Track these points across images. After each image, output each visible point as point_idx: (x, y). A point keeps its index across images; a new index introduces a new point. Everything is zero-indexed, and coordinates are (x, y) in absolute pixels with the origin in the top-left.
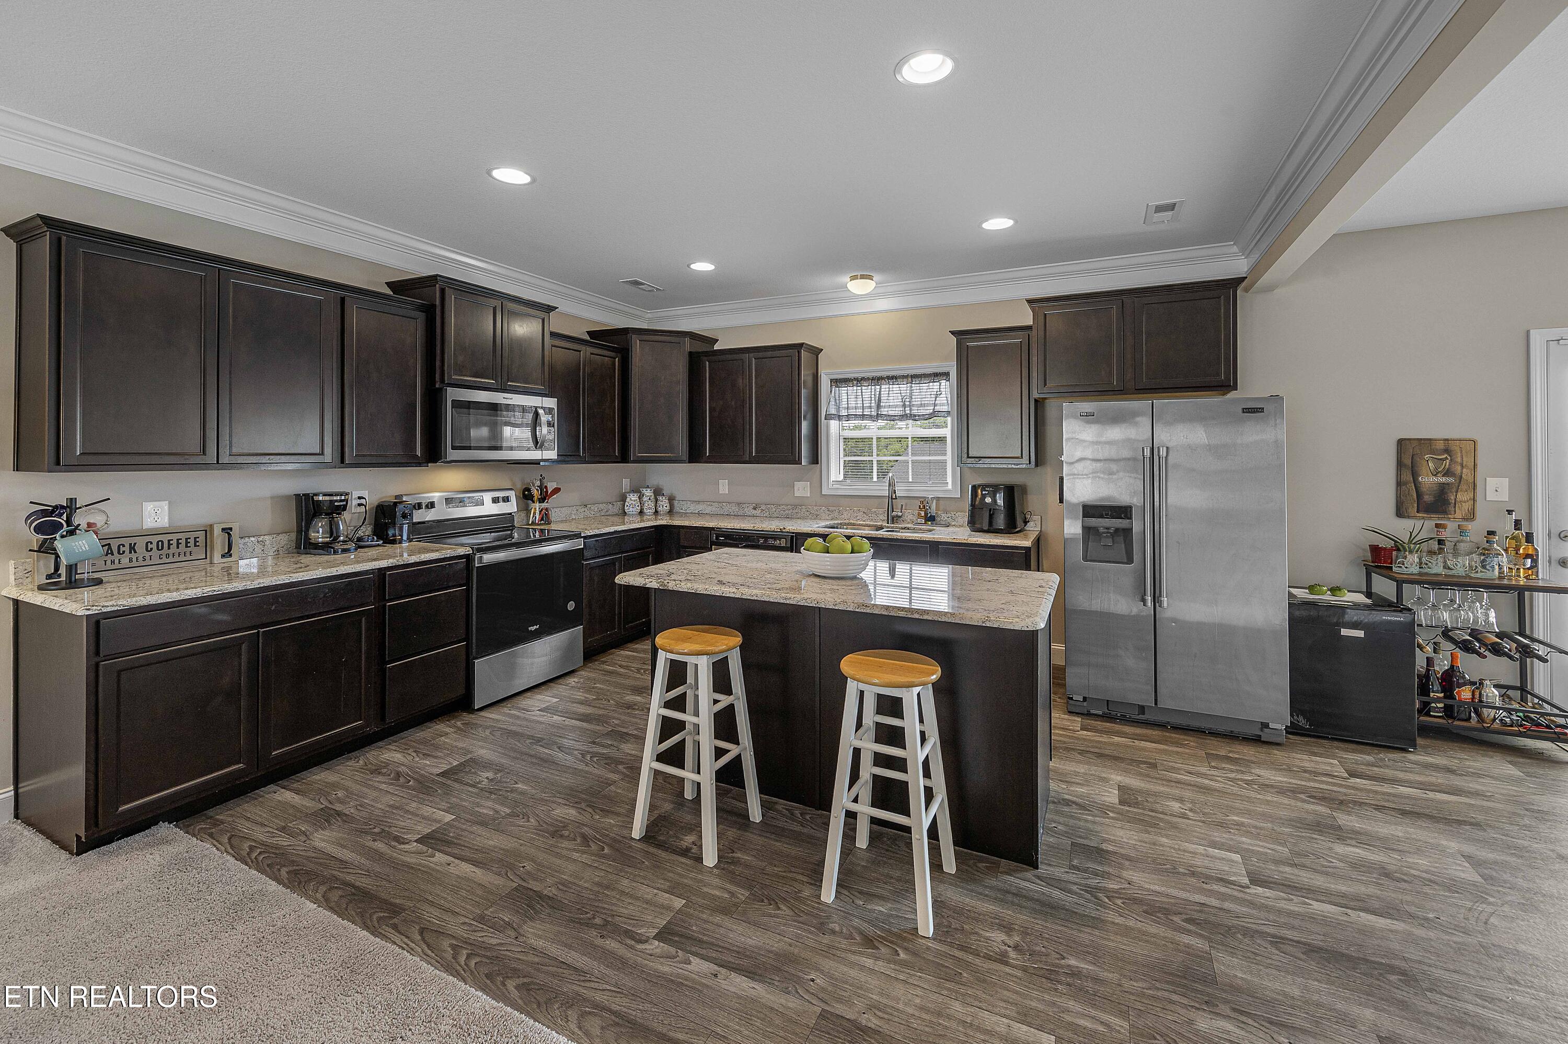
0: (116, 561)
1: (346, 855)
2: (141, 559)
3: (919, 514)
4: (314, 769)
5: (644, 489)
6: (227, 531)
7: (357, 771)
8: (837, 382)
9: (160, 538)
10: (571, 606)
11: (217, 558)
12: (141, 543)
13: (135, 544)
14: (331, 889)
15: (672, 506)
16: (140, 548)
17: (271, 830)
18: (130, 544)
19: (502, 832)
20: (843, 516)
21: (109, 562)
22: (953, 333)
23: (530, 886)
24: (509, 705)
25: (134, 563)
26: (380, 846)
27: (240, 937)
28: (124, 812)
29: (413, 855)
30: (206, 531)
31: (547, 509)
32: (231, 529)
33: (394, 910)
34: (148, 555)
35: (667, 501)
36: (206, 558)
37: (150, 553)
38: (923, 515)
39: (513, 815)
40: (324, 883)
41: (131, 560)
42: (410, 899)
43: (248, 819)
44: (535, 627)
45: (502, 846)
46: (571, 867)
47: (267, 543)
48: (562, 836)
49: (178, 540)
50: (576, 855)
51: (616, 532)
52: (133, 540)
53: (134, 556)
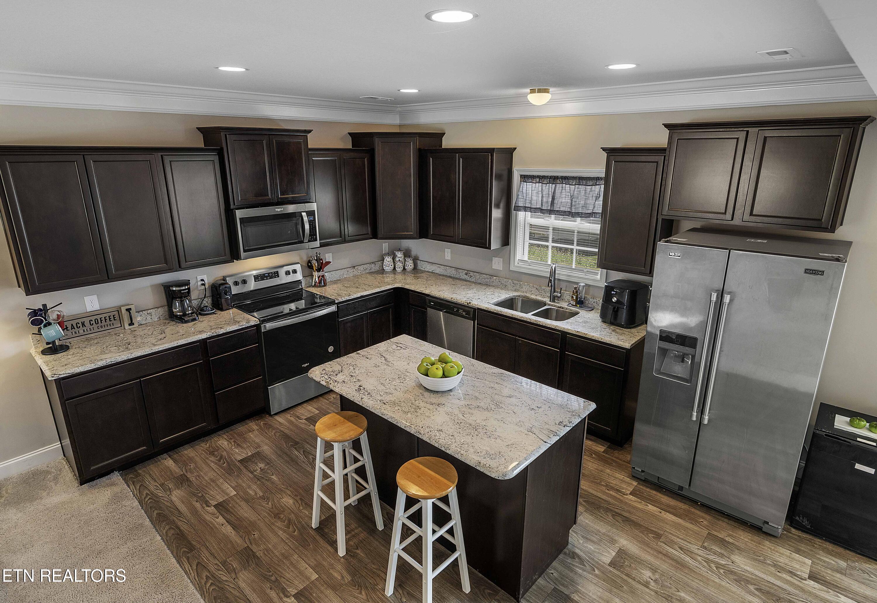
0: (77, 332)
1: (182, 508)
2: (89, 330)
3: (572, 297)
4: (186, 446)
5: (397, 252)
6: (129, 310)
7: (204, 451)
8: (525, 178)
9: (95, 317)
10: (331, 349)
11: (127, 327)
12: (87, 321)
13: (84, 322)
14: (171, 528)
15: (415, 265)
16: (87, 324)
17: (157, 484)
18: (82, 322)
19: (253, 508)
20: (522, 289)
21: (74, 333)
22: (604, 149)
23: (252, 549)
24: (292, 413)
25: (86, 333)
26: (198, 505)
27: (127, 549)
28: (94, 470)
29: (210, 515)
30: (118, 311)
31: (323, 276)
32: (130, 309)
33: (191, 548)
34: (91, 327)
35: (411, 262)
36: (121, 326)
37: (93, 326)
38: (575, 298)
39: (263, 498)
40: (168, 524)
41: (84, 331)
42: (199, 543)
43: (150, 475)
44: (306, 364)
45: (250, 519)
46: (275, 540)
47: (153, 314)
48: (279, 518)
49: (105, 317)
50: (280, 533)
51: (362, 297)
52: (82, 320)
53: (85, 329)
